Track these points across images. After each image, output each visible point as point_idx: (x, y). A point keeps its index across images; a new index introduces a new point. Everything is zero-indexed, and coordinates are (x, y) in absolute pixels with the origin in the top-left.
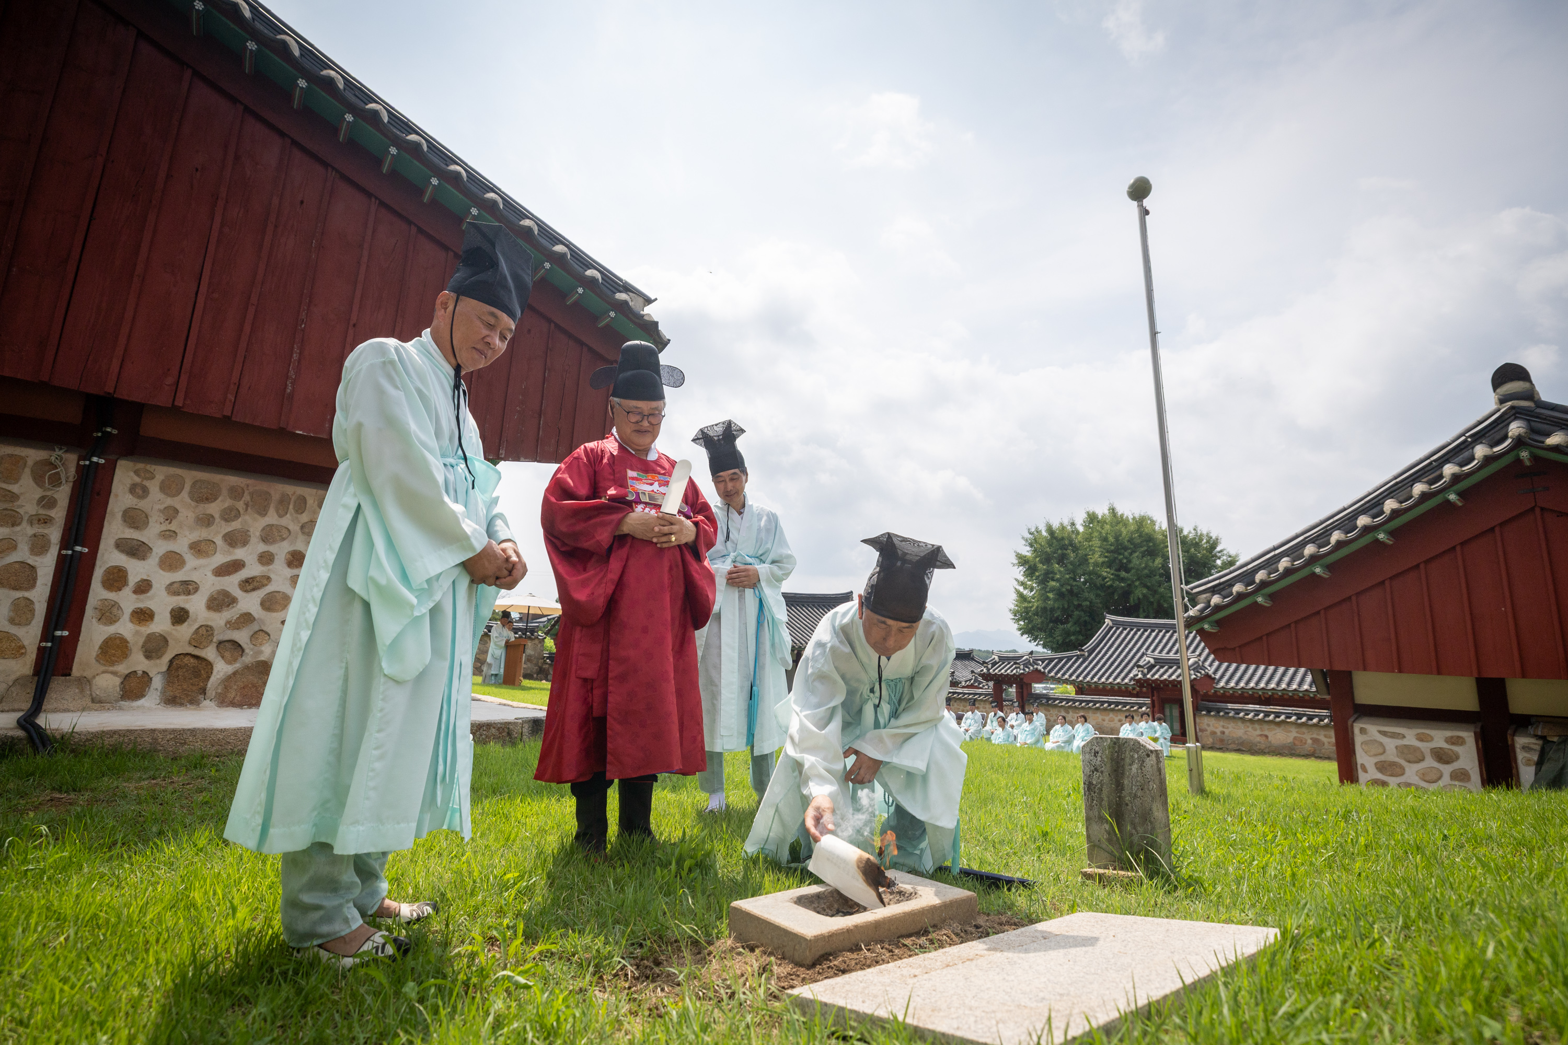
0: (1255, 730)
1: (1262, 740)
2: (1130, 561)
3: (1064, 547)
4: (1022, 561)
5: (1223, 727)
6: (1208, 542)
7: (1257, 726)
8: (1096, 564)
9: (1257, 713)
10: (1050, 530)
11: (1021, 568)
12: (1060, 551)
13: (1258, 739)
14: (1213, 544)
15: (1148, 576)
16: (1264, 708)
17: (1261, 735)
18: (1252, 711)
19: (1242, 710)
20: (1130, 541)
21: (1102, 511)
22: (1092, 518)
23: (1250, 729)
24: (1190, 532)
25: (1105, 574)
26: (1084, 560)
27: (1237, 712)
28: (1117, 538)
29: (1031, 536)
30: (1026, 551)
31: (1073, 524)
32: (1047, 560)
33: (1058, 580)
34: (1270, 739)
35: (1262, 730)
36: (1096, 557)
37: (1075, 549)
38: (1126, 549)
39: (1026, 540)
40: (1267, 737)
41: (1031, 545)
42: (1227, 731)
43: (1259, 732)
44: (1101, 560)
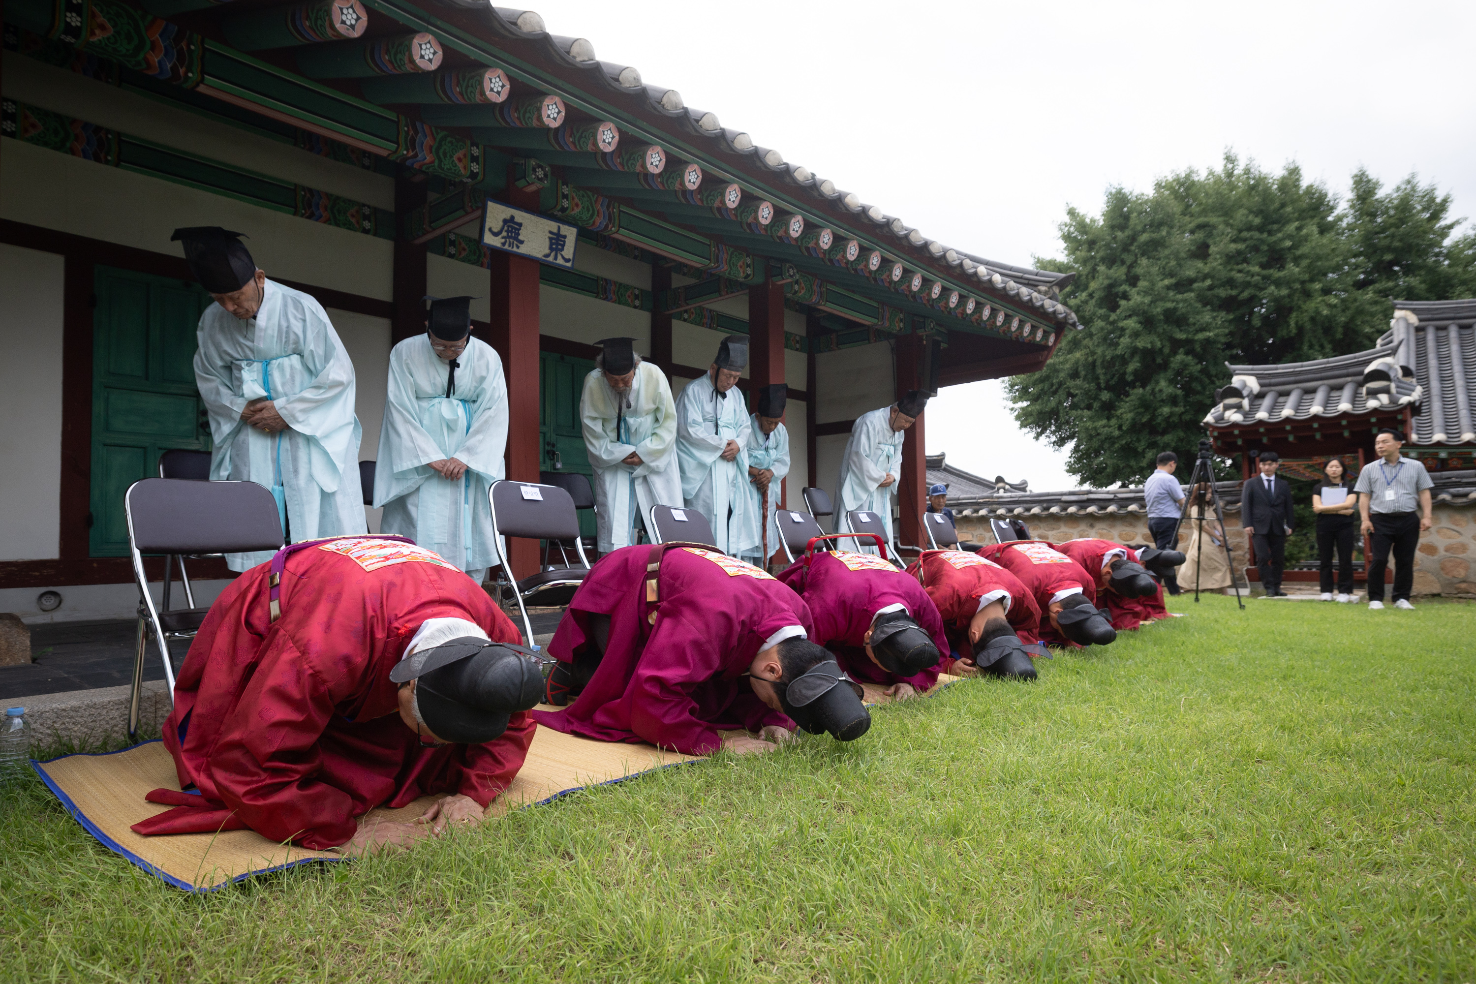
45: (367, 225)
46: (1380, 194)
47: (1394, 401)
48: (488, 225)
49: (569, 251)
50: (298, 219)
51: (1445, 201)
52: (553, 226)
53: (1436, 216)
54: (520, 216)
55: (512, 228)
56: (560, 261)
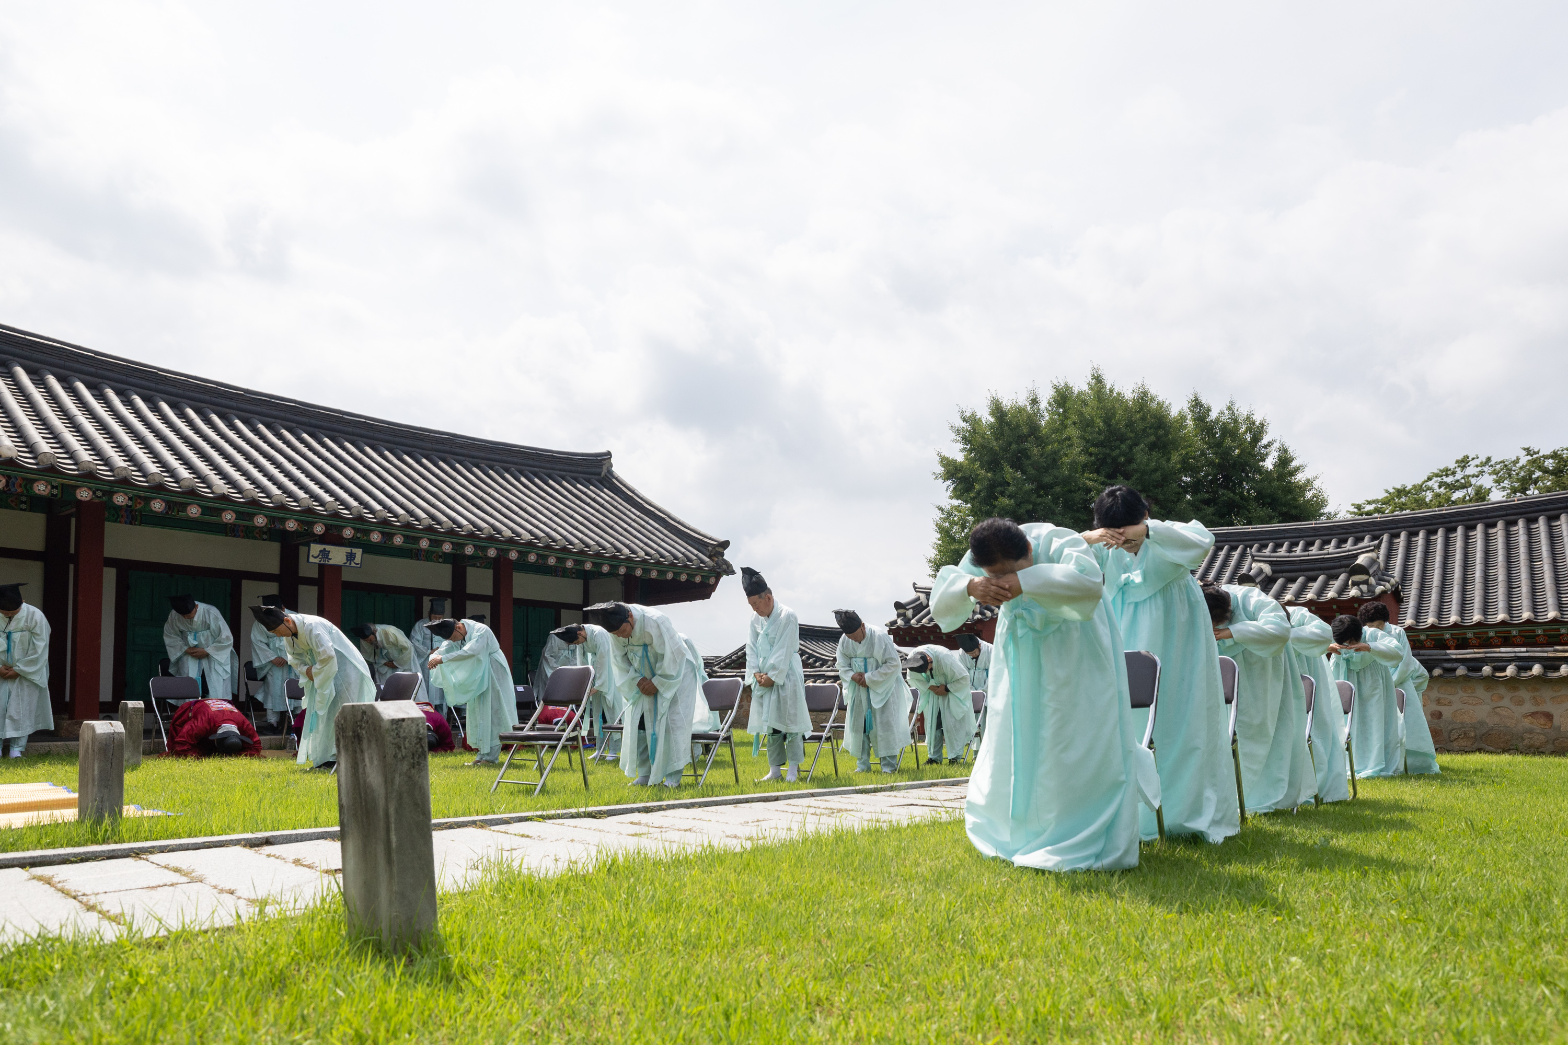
0: (1521, 702)
1: (1537, 725)
2: (1130, 461)
3: (1022, 438)
4: (952, 471)
5: (1439, 702)
6: (1249, 429)
7: (1524, 694)
8: (1073, 465)
9: (1524, 664)
10: (997, 410)
11: (949, 482)
12: (1014, 446)
13: (1527, 723)
14: (1258, 432)
15: (1159, 485)
16: (1537, 652)
17: (1533, 714)
18: (1510, 661)
19: (1485, 661)
20: (1130, 424)
21: (1081, 384)
22: (1063, 397)
23: (1506, 702)
24: (1222, 413)
25: (1090, 483)
26: (1054, 460)
27: (1474, 665)
28: (1107, 420)
29: (964, 425)
30: (957, 453)
31: (1034, 401)
32: (993, 464)
33: (1010, 497)
34: (1556, 721)
35: (1536, 701)
36: (1075, 454)
37: (1041, 441)
38: (1122, 439)
39: (958, 432)
40: (1549, 716)
41: (965, 440)
42: (1447, 712)
43: (1529, 707)
44: (1083, 459)
45: (265, 537)
46: (1213, 415)
47: (1371, 590)
48: (311, 554)
49: (358, 559)
50: (228, 538)
51: (1262, 425)
52: (348, 550)
53: (1256, 439)
54: (328, 548)
55: (325, 554)
56: (353, 564)
